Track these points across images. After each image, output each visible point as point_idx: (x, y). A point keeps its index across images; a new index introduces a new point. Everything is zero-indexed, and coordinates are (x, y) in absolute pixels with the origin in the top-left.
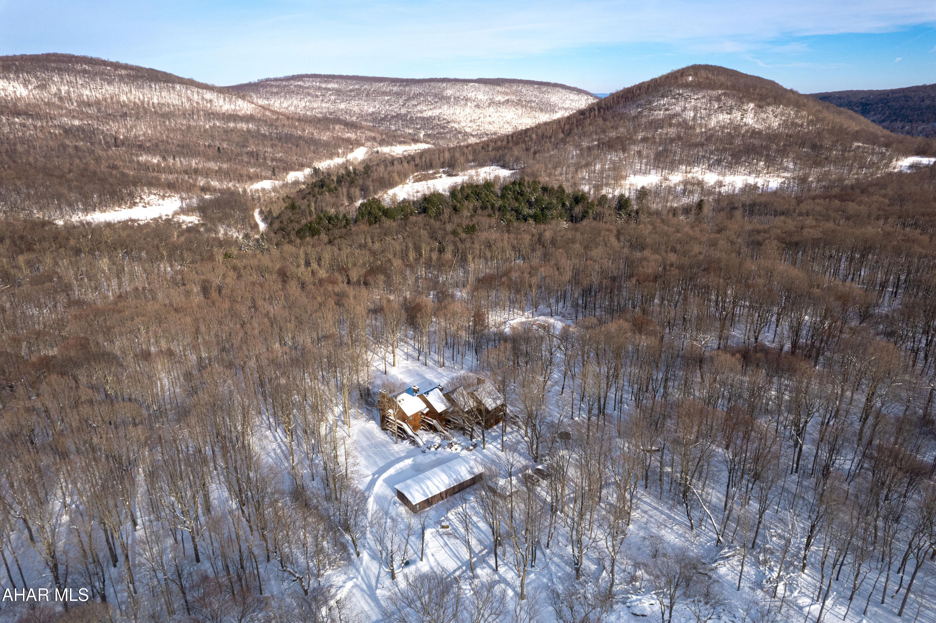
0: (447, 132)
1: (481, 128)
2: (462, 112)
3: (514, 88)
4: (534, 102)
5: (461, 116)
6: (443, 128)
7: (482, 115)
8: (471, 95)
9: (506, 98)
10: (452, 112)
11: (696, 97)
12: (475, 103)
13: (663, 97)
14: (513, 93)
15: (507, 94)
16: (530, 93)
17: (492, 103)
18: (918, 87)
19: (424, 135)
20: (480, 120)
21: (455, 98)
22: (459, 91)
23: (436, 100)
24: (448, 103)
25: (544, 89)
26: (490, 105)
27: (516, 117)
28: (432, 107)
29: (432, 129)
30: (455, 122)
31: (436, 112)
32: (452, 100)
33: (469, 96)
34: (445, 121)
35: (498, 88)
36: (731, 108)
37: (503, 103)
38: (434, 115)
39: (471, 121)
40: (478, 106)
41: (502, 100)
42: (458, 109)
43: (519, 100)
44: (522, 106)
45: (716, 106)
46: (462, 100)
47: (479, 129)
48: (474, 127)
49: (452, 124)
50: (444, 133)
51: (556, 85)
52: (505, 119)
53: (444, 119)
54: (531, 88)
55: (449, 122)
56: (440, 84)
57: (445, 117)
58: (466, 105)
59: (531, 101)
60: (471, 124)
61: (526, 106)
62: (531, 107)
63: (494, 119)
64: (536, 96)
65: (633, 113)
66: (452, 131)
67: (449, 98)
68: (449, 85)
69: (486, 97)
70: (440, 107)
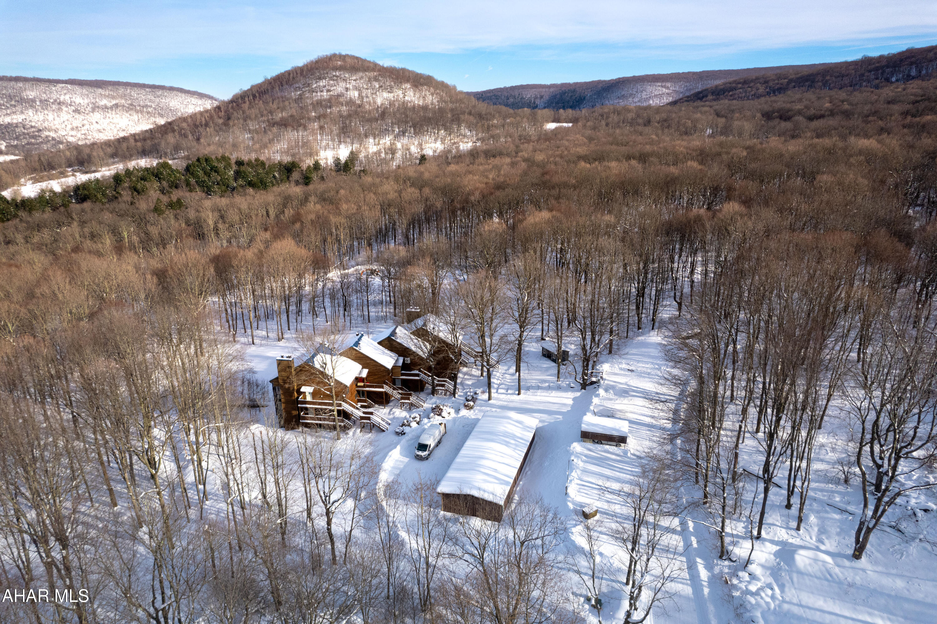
0: (42, 142)
1: (89, 137)
2: (56, 118)
3: (121, 90)
4: (151, 107)
5: (56, 122)
6: (34, 137)
7: (85, 122)
8: (66, 98)
9: (114, 102)
10: (41, 118)
11: (354, 78)
12: (73, 108)
13: (320, 79)
14: (121, 97)
15: (113, 98)
16: (143, 97)
17: (95, 108)
18: (500, 89)
19: (6, 147)
20: (85, 128)
21: (41, 101)
22: (45, 93)
23: (13, 103)
24: (32, 107)
25: (160, 93)
26: (93, 110)
27: (131, 123)
28: (9, 111)
29: (17, 138)
30: (49, 131)
31: (17, 118)
32: (38, 103)
33: (62, 100)
34: (33, 130)
35: (100, 91)
36: (391, 87)
37: (111, 108)
38: (15, 121)
39: (72, 129)
40: (77, 111)
41: (109, 104)
42: (50, 114)
43: (131, 105)
44: (137, 112)
45: (377, 86)
46: (53, 103)
47: (86, 139)
48: (79, 135)
49: (47, 133)
50: (37, 144)
51: (171, 89)
52: (118, 126)
53: (32, 127)
54: (143, 91)
55: (40, 131)
56: (12, 84)
57: (33, 124)
58: (60, 109)
59: (147, 106)
60: (74, 133)
61: (142, 112)
62: (148, 113)
63: (103, 126)
64: (151, 101)
65: (294, 95)
66: (49, 141)
67: (34, 101)
68: (28, 85)
69: (86, 101)
70: (22, 112)
